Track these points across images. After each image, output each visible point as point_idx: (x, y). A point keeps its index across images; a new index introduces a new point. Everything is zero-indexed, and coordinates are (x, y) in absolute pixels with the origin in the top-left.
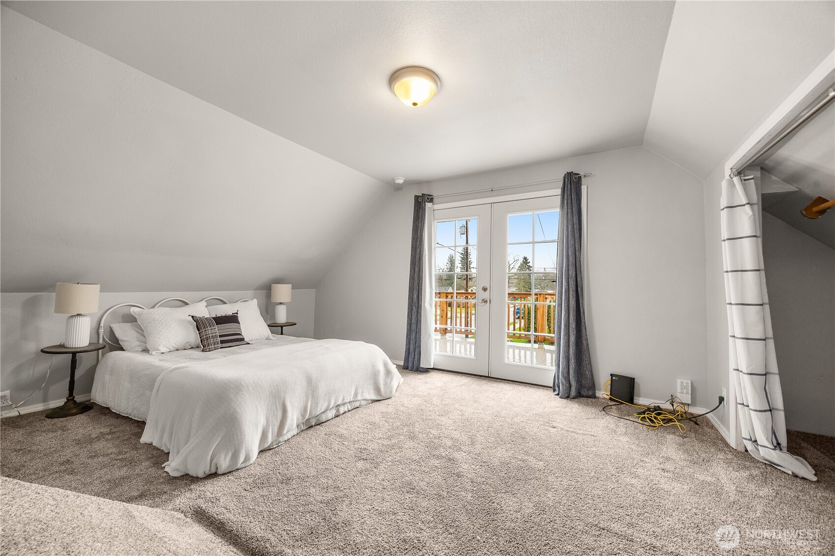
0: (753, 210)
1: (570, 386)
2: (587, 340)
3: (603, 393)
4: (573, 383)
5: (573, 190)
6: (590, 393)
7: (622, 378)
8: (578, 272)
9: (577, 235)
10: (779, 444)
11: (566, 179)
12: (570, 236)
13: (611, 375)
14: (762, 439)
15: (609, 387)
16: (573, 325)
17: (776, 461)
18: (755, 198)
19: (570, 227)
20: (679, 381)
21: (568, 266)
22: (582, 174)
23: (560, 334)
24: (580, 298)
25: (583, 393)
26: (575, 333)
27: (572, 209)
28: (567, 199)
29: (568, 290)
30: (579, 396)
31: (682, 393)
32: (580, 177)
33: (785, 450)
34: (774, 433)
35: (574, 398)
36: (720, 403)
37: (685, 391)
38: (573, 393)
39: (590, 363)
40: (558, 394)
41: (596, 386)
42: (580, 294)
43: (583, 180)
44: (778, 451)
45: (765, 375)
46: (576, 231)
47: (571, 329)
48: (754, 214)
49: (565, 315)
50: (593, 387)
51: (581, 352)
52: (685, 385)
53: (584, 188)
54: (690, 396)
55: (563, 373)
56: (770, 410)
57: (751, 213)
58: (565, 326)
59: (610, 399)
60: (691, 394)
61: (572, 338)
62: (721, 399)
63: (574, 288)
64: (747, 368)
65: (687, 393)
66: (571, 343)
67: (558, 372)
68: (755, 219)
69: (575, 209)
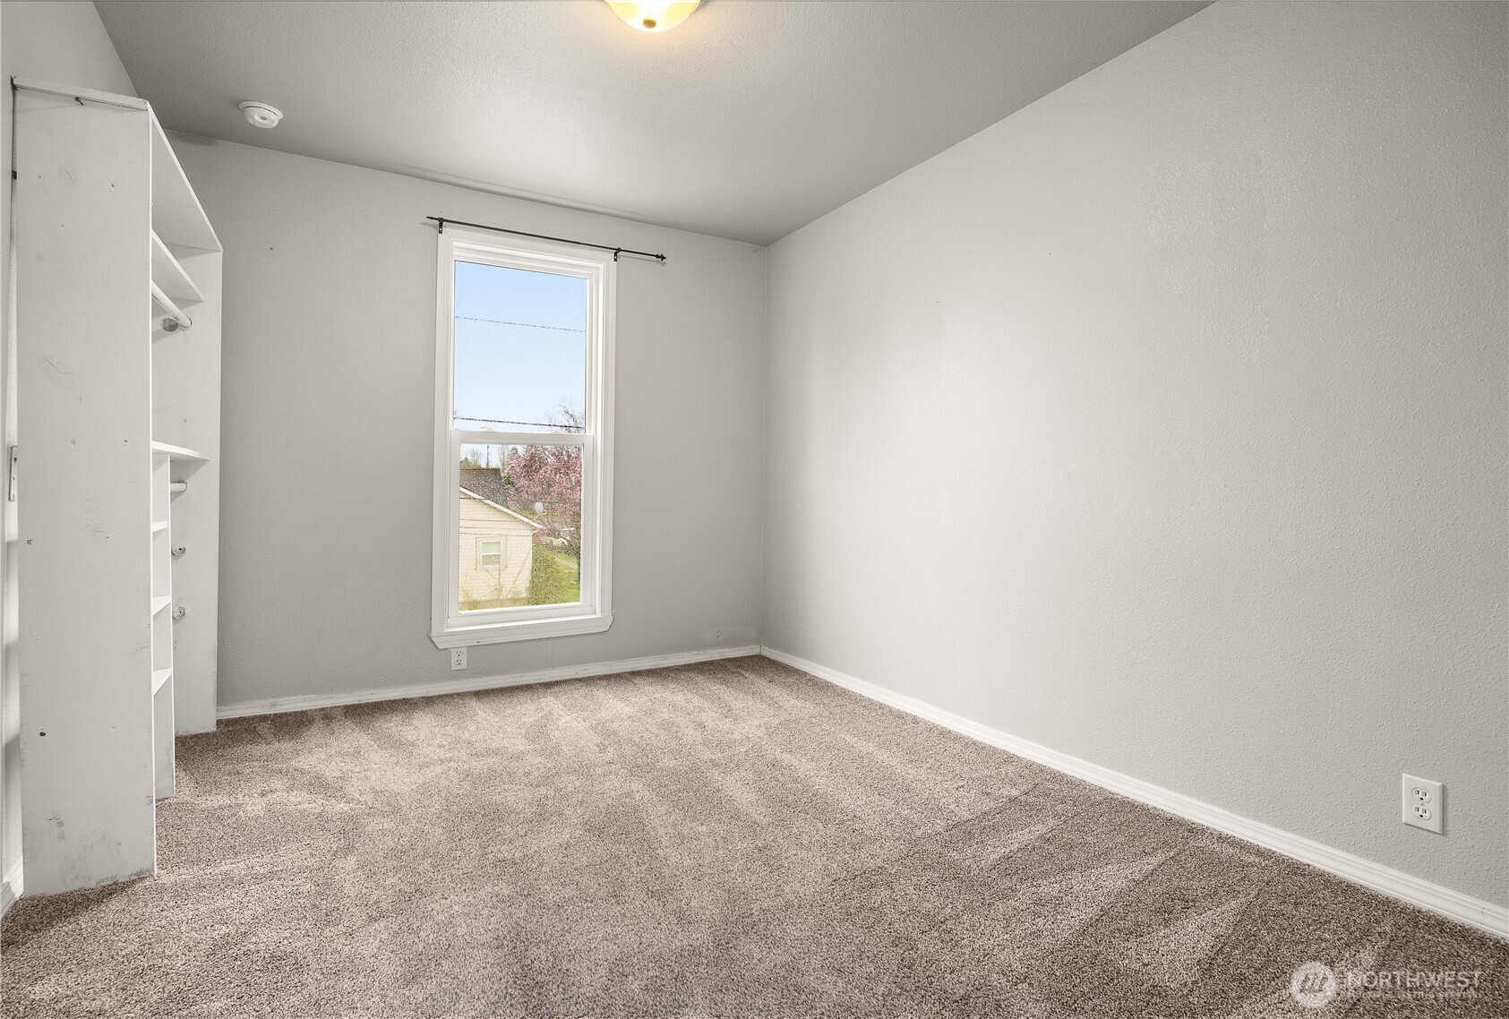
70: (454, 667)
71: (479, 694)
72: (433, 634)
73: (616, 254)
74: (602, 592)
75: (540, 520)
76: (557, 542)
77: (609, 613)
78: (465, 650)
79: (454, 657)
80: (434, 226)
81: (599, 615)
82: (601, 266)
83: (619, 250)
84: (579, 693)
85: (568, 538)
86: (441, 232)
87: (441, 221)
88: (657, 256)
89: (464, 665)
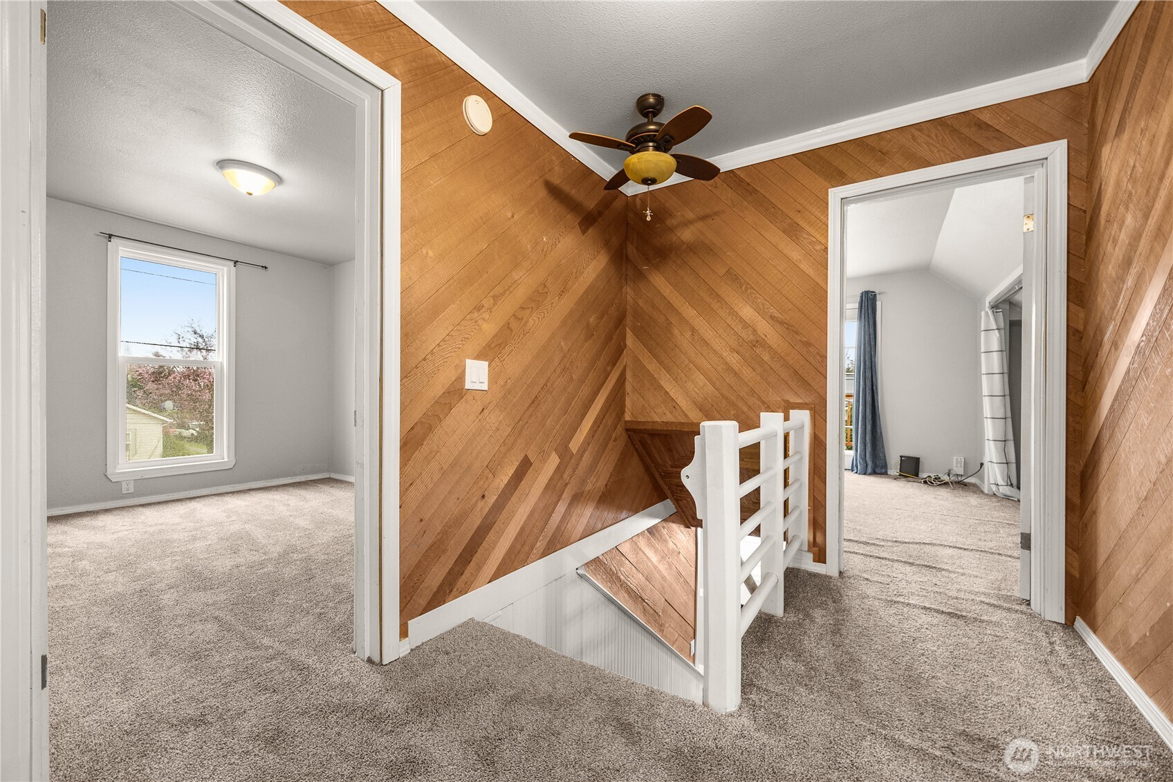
0: (1000, 334)
1: (867, 466)
2: (881, 428)
3: (894, 470)
4: (870, 463)
5: (869, 305)
6: (883, 471)
7: (909, 458)
8: (874, 374)
9: (873, 344)
10: (1012, 484)
11: (864, 297)
12: (867, 344)
13: (901, 457)
14: (1000, 482)
15: (899, 466)
16: (869, 416)
17: (1008, 493)
18: (1002, 325)
19: (867, 337)
20: (955, 458)
21: (865, 369)
22: (877, 291)
23: (858, 424)
24: (875, 395)
25: (877, 471)
26: (871, 422)
27: (869, 322)
28: (865, 314)
29: (865, 389)
30: (874, 473)
31: (957, 467)
32: (875, 295)
33: (1015, 487)
34: (1009, 477)
35: (870, 474)
36: (981, 467)
37: (959, 465)
38: (869, 470)
39: (883, 447)
40: (857, 473)
41: (888, 466)
42: (875, 392)
43: (878, 296)
44: (1011, 488)
45: (1005, 441)
46: (872, 341)
47: (867, 420)
48: (1000, 336)
49: (862, 409)
50: (885, 466)
51: (875, 438)
52: (959, 460)
53: (878, 304)
54: (962, 469)
55: (860, 455)
56: (1007, 463)
57: (998, 335)
58: (862, 418)
59: (900, 475)
60: (964, 467)
61: (869, 427)
62: (982, 464)
63: (870, 387)
64: (993, 436)
65: (961, 467)
66: (867, 431)
67: (856, 455)
68: (1001, 340)
69: (871, 322)
70: (124, 491)
71: (143, 505)
72: (108, 473)
73: (235, 263)
74: (228, 447)
75: (170, 416)
76: (186, 433)
77: (233, 458)
78: (132, 482)
79: (124, 486)
80: (106, 237)
81: (226, 459)
82: (225, 269)
83: (237, 261)
84: (214, 500)
85: (198, 430)
86: (110, 241)
87: (110, 236)
88: (262, 267)
89: (132, 490)
